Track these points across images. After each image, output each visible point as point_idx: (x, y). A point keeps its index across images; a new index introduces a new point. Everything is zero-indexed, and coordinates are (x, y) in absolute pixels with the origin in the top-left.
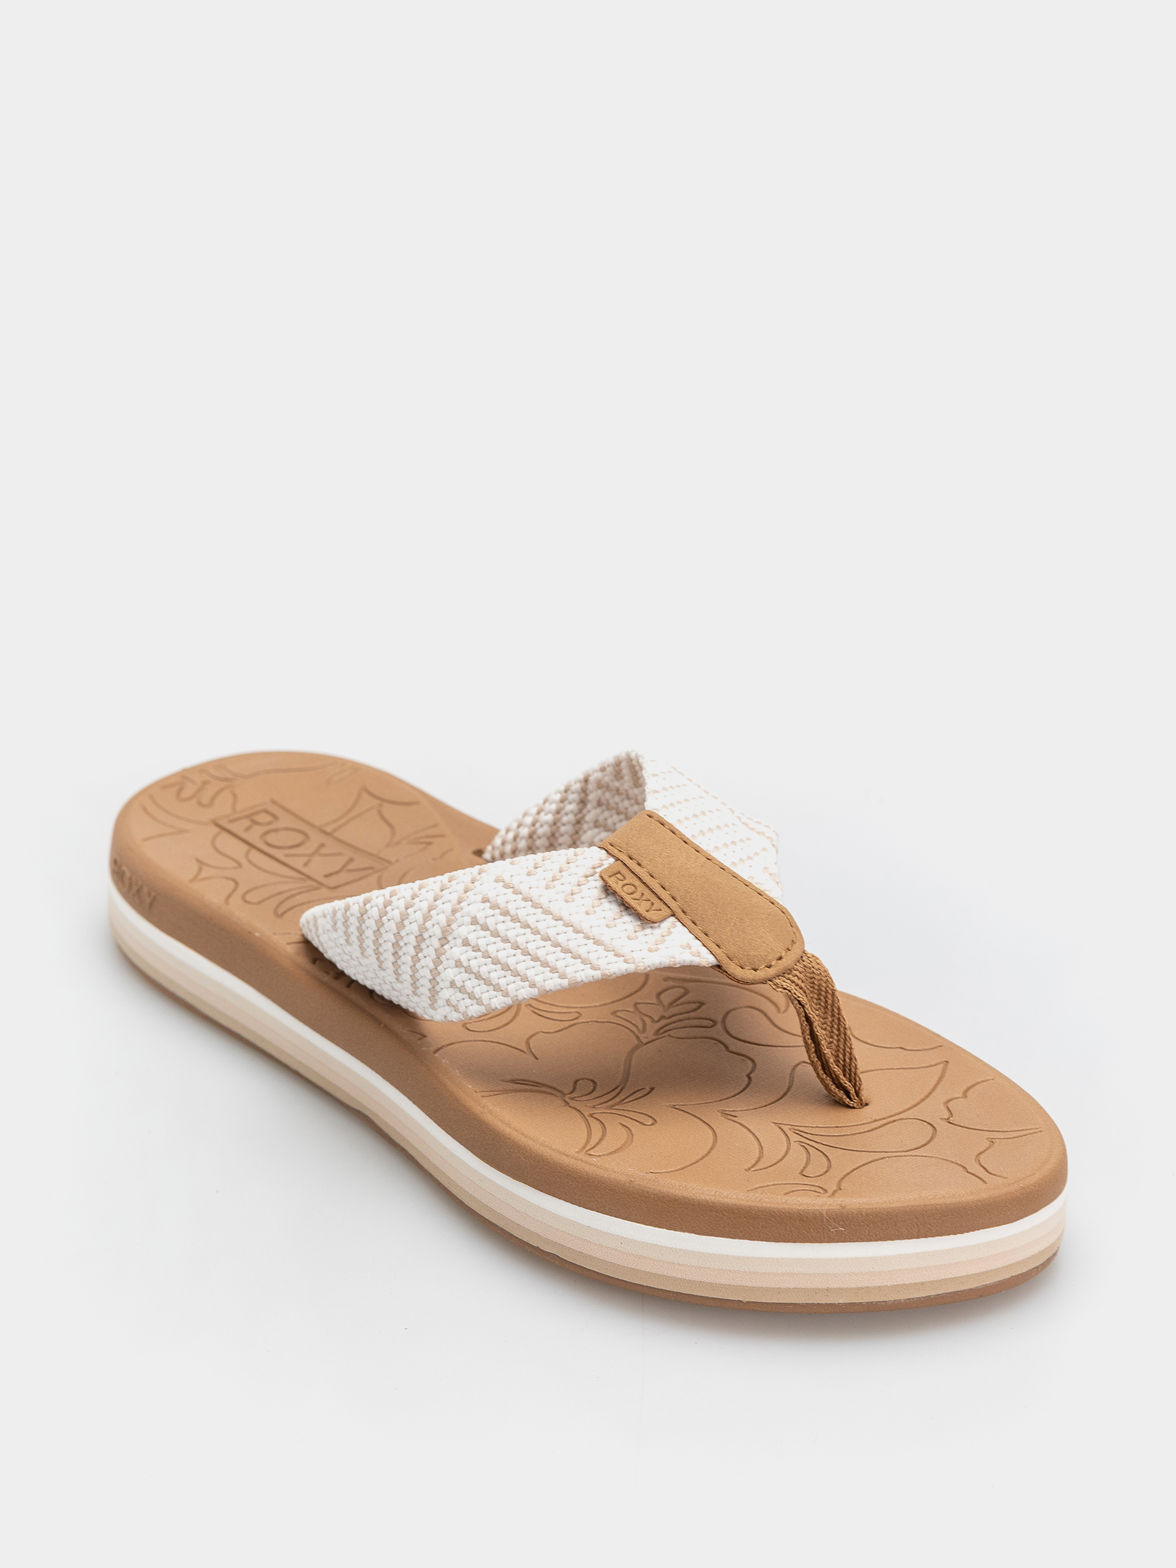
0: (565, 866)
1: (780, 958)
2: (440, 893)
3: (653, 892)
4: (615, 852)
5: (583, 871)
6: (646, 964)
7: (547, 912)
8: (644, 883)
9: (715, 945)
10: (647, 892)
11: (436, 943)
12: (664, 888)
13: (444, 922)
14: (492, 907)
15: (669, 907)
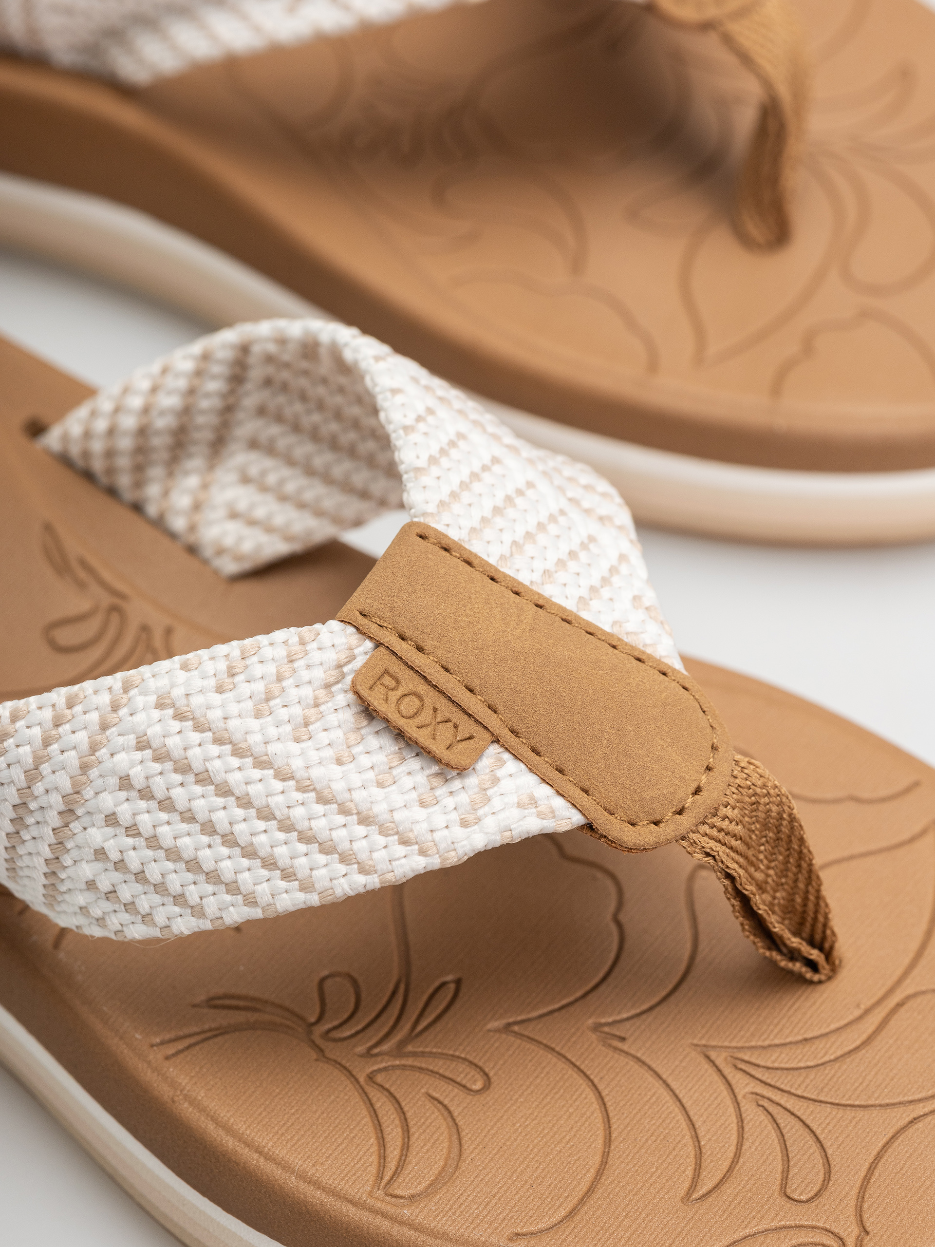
0: (286, 668)
1: (697, 791)
2: (54, 732)
3: (453, 702)
4: (374, 629)
5: (319, 675)
6: (460, 852)
7: (261, 763)
8: (435, 687)
9: (579, 791)
10: (442, 704)
11: (54, 820)
12: (471, 691)
13: (66, 785)
14: (157, 759)
15: (486, 728)
